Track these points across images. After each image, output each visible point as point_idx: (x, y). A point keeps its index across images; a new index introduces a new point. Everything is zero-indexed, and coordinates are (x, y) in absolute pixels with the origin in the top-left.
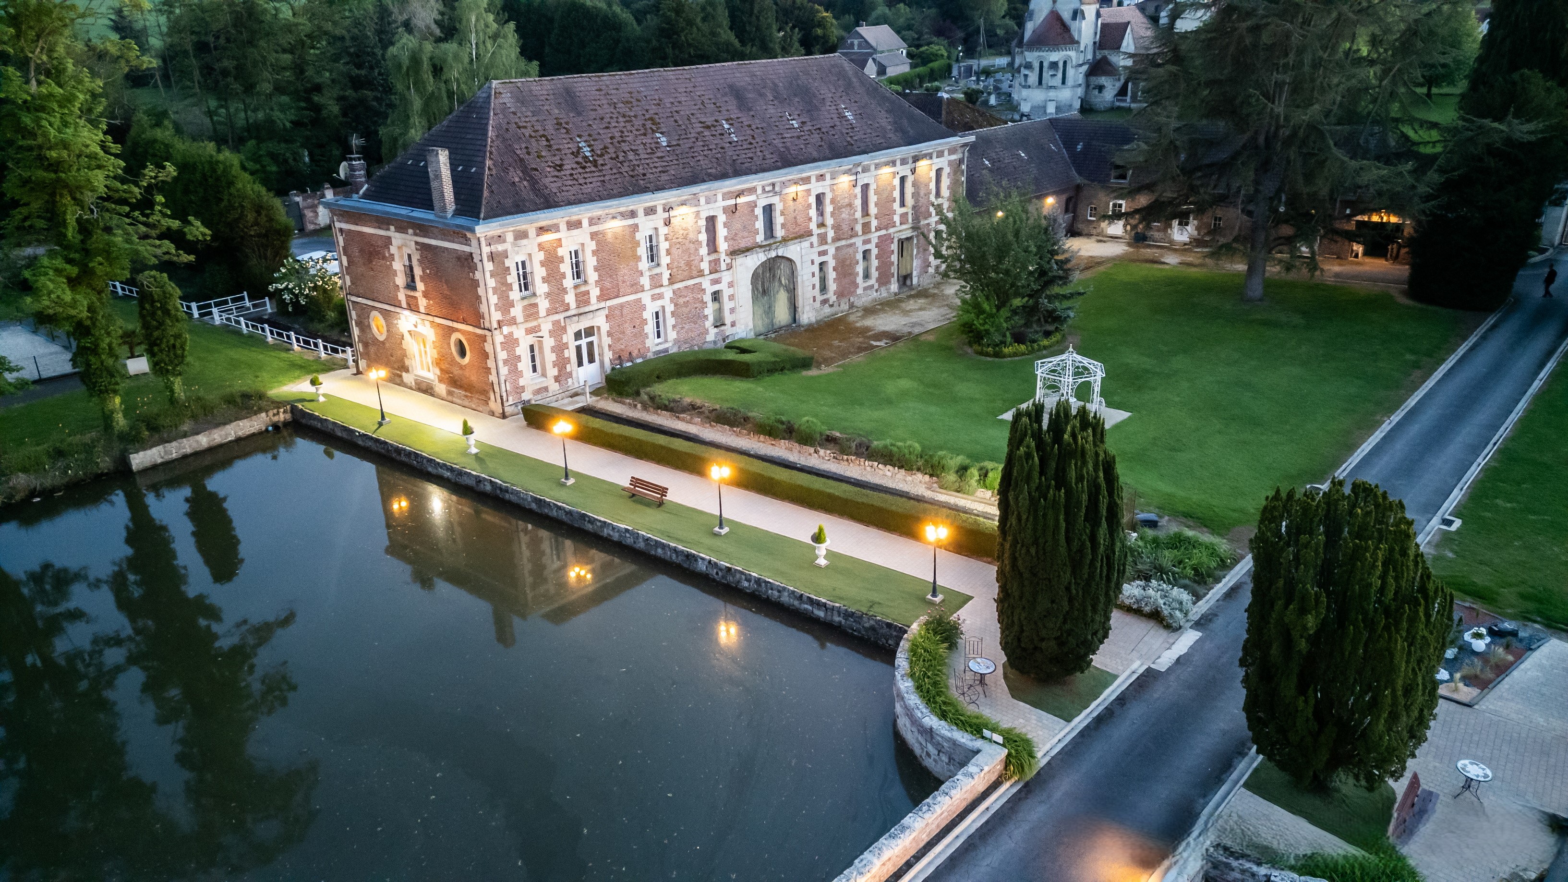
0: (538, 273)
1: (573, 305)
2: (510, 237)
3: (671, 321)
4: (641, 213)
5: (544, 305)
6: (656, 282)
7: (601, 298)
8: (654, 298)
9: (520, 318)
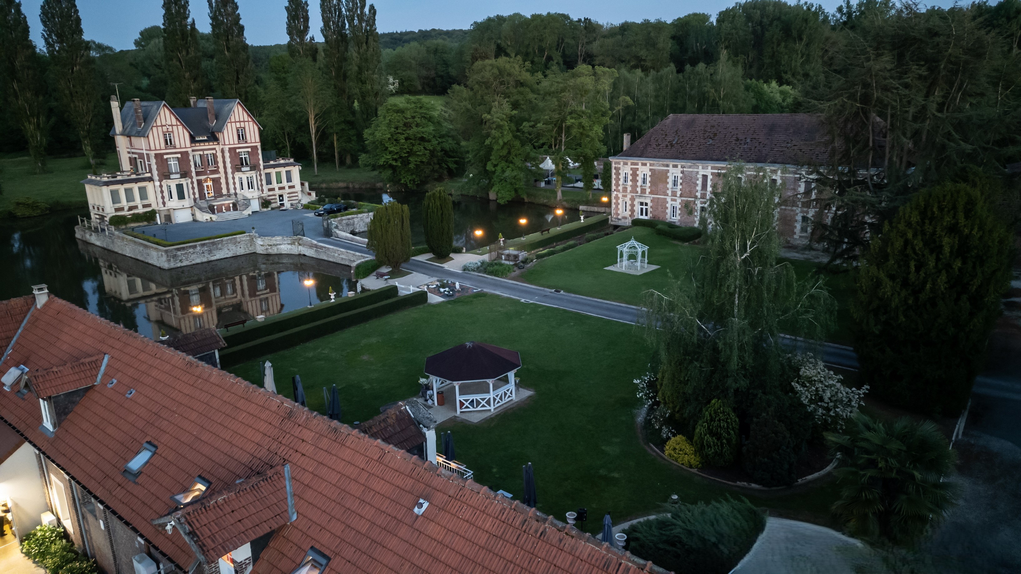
0: (630, 178)
1: (639, 192)
2: (622, 163)
3: (678, 212)
4: (671, 166)
6: (674, 194)
7: (650, 193)
8: (672, 200)
9: (621, 191)
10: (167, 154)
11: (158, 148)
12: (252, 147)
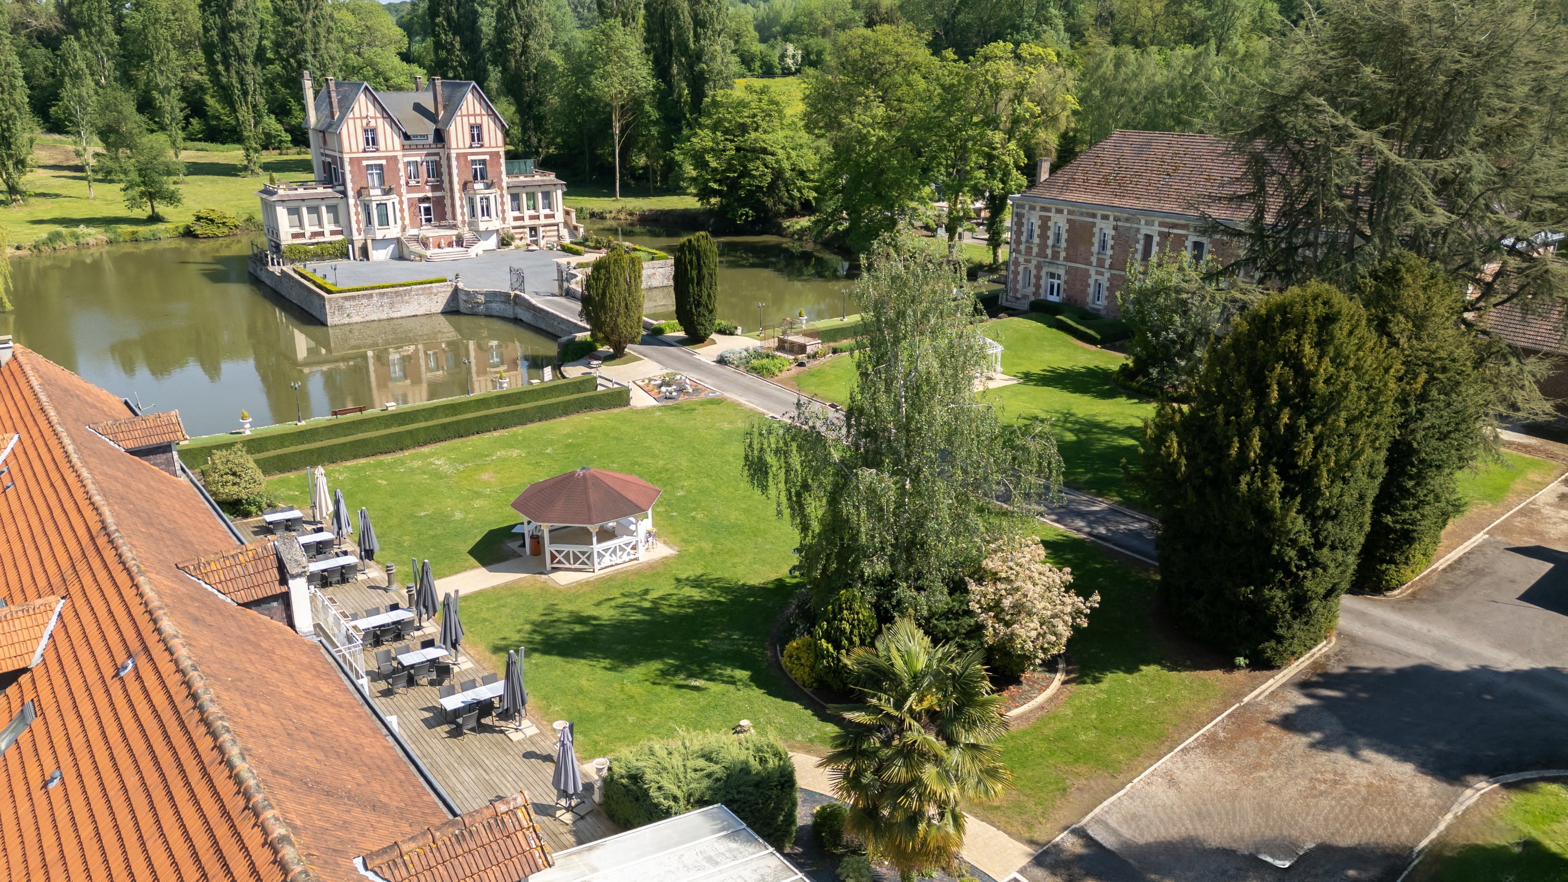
0: (1037, 231)
1: (1050, 256)
2: (1027, 207)
3: (1105, 293)
4: (1099, 216)
5: (1035, 250)
6: (1101, 263)
7: (1065, 259)
8: (1098, 273)
9: (1023, 252)
10: (368, 158)
11: (354, 149)
12: (491, 154)
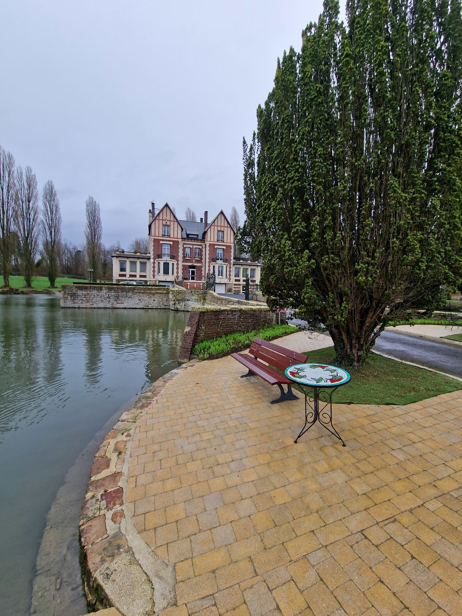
10: (163, 240)
11: (157, 235)
12: (226, 246)
